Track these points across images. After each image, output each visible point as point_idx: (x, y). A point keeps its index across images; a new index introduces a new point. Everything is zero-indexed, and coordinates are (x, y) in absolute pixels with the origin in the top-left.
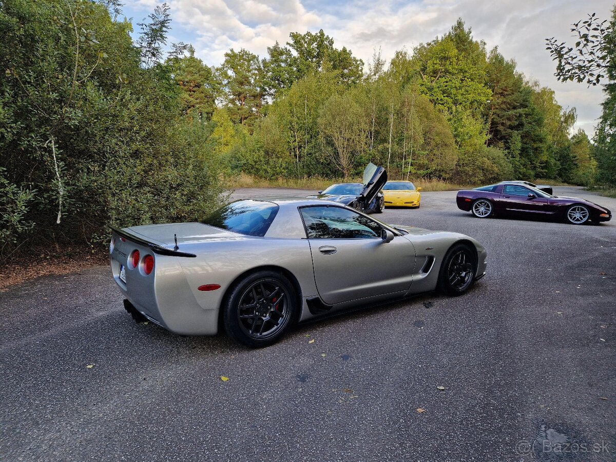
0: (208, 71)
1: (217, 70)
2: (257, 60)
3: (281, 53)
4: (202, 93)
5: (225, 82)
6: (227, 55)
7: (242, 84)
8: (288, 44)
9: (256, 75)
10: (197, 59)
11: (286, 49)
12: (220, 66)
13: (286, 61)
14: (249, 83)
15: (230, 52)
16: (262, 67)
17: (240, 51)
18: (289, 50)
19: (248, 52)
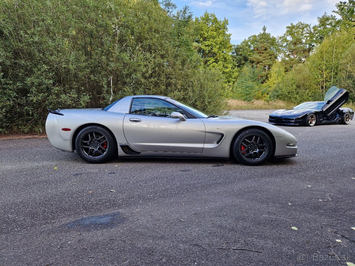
0: (274, 39)
1: (280, 38)
2: (309, 27)
3: (328, 19)
4: (268, 53)
5: (285, 44)
6: (288, 27)
7: (295, 44)
8: (333, 11)
9: (307, 37)
10: (267, 34)
11: (332, 16)
12: (283, 35)
13: (331, 24)
14: (301, 43)
15: (290, 25)
16: (312, 31)
17: (297, 23)
18: (334, 16)
19: (303, 23)
